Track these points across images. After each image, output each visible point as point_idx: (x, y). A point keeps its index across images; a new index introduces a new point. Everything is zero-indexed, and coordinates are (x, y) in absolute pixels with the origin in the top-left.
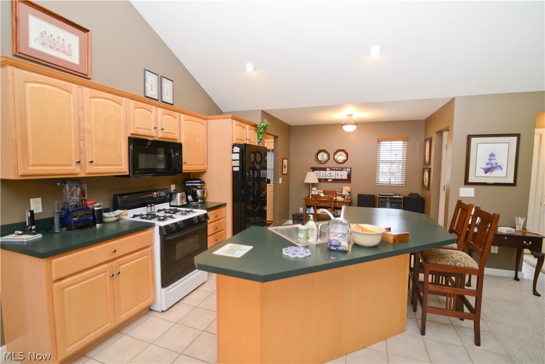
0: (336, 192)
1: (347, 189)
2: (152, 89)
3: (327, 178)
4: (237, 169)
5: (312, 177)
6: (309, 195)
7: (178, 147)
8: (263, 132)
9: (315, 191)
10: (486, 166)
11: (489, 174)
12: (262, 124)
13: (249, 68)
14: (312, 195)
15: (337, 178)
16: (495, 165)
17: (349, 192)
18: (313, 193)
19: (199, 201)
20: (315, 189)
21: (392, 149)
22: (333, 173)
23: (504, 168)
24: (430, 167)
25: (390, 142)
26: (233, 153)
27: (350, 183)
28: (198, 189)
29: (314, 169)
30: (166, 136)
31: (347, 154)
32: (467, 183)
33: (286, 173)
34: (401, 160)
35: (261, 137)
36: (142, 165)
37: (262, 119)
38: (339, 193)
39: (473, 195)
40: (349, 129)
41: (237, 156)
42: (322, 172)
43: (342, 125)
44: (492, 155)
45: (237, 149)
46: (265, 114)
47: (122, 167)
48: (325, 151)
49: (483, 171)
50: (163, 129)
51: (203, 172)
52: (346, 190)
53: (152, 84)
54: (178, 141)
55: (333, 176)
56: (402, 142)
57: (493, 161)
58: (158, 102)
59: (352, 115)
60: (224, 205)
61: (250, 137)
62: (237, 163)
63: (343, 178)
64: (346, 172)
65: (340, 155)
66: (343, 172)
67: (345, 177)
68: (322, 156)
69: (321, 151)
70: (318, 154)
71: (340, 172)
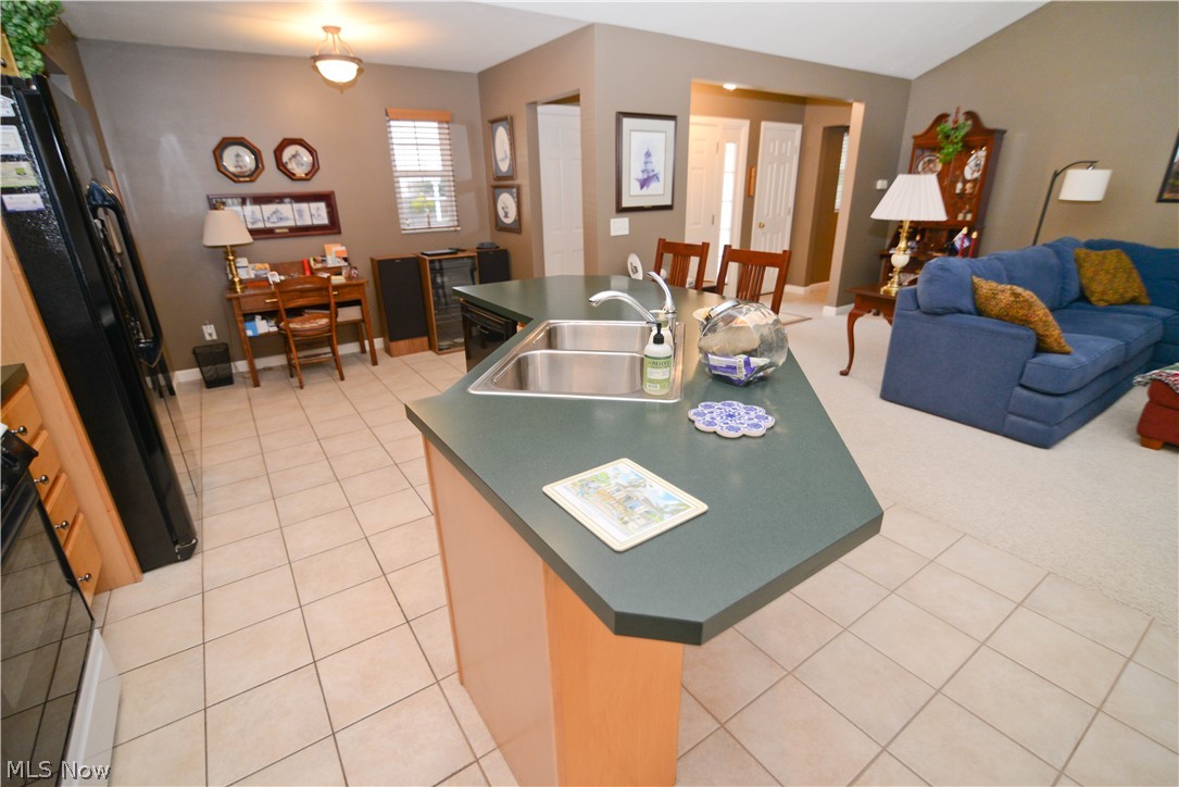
0: (309, 263)
1: (337, 252)
3: (269, 225)
5: (226, 228)
6: (233, 283)
9: (245, 270)
10: (641, 176)
11: (645, 190)
14: (241, 281)
15: (299, 223)
16: (651, 174)
17: (345, 259)
18: (244, 274)
20: (242, 262)
21: (419, 141)
22: (285, 209)
23: (661, 177)
24: (517, 182)
25: (411, 123)
27: (339, 233)
31: (313, 153)
32: (621, 210)
34: (441, 168)
38: (319, 266)
39: (627, 232)
40: (338, 71)
42: (246, 208)
43: (316, 58)
44: (648, 154)
48: (241, 143)
49: (638, 185)
52: (334, 253)
55: (287, 219)
56: (435, 124)
57: (649, 167)
59: (337, 30)
63: (316, 222)
64: (322, 205)
65: (294, 156)
66: (314, 205)
67: (323, 220)
68: (237, 158)
69: (230, 142)
70: (219, 151)
71: (304, 206)
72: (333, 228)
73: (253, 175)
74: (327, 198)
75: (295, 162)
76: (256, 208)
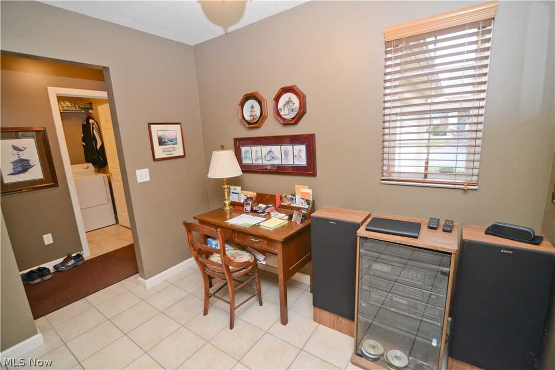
0: (280, 199)
1: (304, 194)
3: (264, 162)
5: (225, 164)
9: (238, 196)
15: (284, 163)
17: (309, 202)
18: (234, 198)
22: (276, 150)
27: (313, 175)
31: (302, 99)
38: (287, 203)
48: (256, 97)
52: (302, 194)
63: (297, 163)
64: (303, 148)
65: (288, 103)
66: (297, 147)
67: (302, 161)
68: (251, 110)
69: (248, 97)
70: (242, 105)
71: (290, 148)
73: (258, 123)
74: (308, 141)
75: (289, 105)
76: (258, 148)
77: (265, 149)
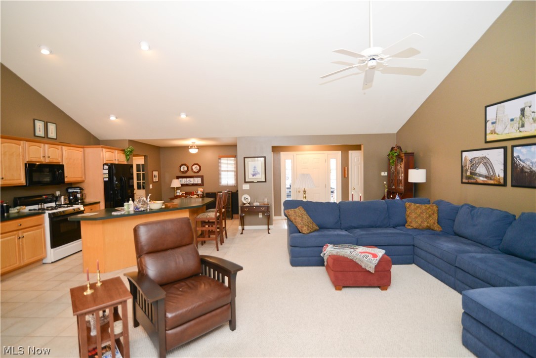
0: (194, 192)
2: (40, 131)
3: (186, 183)
4: (107, 179)
5: (176, 183)
6: (175, 196)
7: (61, 167)
8: (129, 154)
9: (179, 193)
10: (253, 173)
11: (254, 177)
12: (128, 149)
13: (113, 118)
15: (194, 183)
17: (202, 192)
19: (80, 201)
20: (179, 191)
21: (228, 163)
22: (192, 179)
23: (261, 173)
25: (227, 159)
26: (103, 169)
28: (79, 193)
29: (178, 178)
30: (51, 161)
31: (200, 167)
32: (245, 182)
33: (157, 180)
34: (233, 169)
35: (128, 158)
36: (35, 179)
37: (129, 145)
38: (196, 193)
39: (248, 188)
40: (193, 151)
41: (106, 172)
42: (184, 179)
43: (189, 149)
44: (255, 167)
45: (106, 167)
46: (132, 142)
47: (22, 180)
48: (185, 165)
49: (252, 176)
50: (49, 157)
51: (82, 182)
52: (200, 190)
53: (40, 128)
54: (61, 164)
55: (192, 182)
56: (233, 159)
57: (255, 170)
58: (46, 139)
59: (195, 143)
60: (99, 203)
61: (118, 158)
62: (107, 176)
63: (198, 183)
64: (200, 179)
66: (198, 179)
67: (200, 182)
68: (183, 168)
69: (182, 165)
70: (180, 167)
71: (196, 179)
72: (202, 185)
73: (186, 172)
74: (202, 177)
75: (196, 168)
76: (186, 179)
77: (188, 179)
